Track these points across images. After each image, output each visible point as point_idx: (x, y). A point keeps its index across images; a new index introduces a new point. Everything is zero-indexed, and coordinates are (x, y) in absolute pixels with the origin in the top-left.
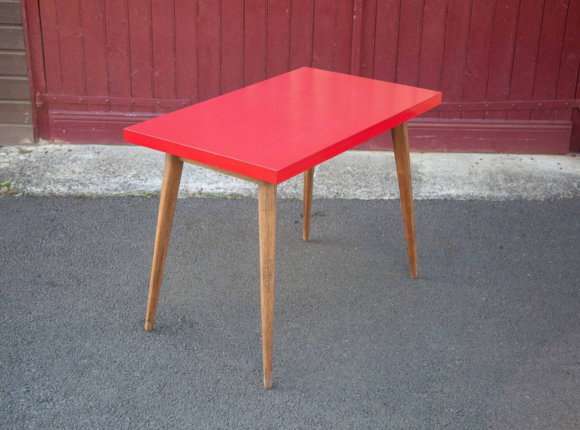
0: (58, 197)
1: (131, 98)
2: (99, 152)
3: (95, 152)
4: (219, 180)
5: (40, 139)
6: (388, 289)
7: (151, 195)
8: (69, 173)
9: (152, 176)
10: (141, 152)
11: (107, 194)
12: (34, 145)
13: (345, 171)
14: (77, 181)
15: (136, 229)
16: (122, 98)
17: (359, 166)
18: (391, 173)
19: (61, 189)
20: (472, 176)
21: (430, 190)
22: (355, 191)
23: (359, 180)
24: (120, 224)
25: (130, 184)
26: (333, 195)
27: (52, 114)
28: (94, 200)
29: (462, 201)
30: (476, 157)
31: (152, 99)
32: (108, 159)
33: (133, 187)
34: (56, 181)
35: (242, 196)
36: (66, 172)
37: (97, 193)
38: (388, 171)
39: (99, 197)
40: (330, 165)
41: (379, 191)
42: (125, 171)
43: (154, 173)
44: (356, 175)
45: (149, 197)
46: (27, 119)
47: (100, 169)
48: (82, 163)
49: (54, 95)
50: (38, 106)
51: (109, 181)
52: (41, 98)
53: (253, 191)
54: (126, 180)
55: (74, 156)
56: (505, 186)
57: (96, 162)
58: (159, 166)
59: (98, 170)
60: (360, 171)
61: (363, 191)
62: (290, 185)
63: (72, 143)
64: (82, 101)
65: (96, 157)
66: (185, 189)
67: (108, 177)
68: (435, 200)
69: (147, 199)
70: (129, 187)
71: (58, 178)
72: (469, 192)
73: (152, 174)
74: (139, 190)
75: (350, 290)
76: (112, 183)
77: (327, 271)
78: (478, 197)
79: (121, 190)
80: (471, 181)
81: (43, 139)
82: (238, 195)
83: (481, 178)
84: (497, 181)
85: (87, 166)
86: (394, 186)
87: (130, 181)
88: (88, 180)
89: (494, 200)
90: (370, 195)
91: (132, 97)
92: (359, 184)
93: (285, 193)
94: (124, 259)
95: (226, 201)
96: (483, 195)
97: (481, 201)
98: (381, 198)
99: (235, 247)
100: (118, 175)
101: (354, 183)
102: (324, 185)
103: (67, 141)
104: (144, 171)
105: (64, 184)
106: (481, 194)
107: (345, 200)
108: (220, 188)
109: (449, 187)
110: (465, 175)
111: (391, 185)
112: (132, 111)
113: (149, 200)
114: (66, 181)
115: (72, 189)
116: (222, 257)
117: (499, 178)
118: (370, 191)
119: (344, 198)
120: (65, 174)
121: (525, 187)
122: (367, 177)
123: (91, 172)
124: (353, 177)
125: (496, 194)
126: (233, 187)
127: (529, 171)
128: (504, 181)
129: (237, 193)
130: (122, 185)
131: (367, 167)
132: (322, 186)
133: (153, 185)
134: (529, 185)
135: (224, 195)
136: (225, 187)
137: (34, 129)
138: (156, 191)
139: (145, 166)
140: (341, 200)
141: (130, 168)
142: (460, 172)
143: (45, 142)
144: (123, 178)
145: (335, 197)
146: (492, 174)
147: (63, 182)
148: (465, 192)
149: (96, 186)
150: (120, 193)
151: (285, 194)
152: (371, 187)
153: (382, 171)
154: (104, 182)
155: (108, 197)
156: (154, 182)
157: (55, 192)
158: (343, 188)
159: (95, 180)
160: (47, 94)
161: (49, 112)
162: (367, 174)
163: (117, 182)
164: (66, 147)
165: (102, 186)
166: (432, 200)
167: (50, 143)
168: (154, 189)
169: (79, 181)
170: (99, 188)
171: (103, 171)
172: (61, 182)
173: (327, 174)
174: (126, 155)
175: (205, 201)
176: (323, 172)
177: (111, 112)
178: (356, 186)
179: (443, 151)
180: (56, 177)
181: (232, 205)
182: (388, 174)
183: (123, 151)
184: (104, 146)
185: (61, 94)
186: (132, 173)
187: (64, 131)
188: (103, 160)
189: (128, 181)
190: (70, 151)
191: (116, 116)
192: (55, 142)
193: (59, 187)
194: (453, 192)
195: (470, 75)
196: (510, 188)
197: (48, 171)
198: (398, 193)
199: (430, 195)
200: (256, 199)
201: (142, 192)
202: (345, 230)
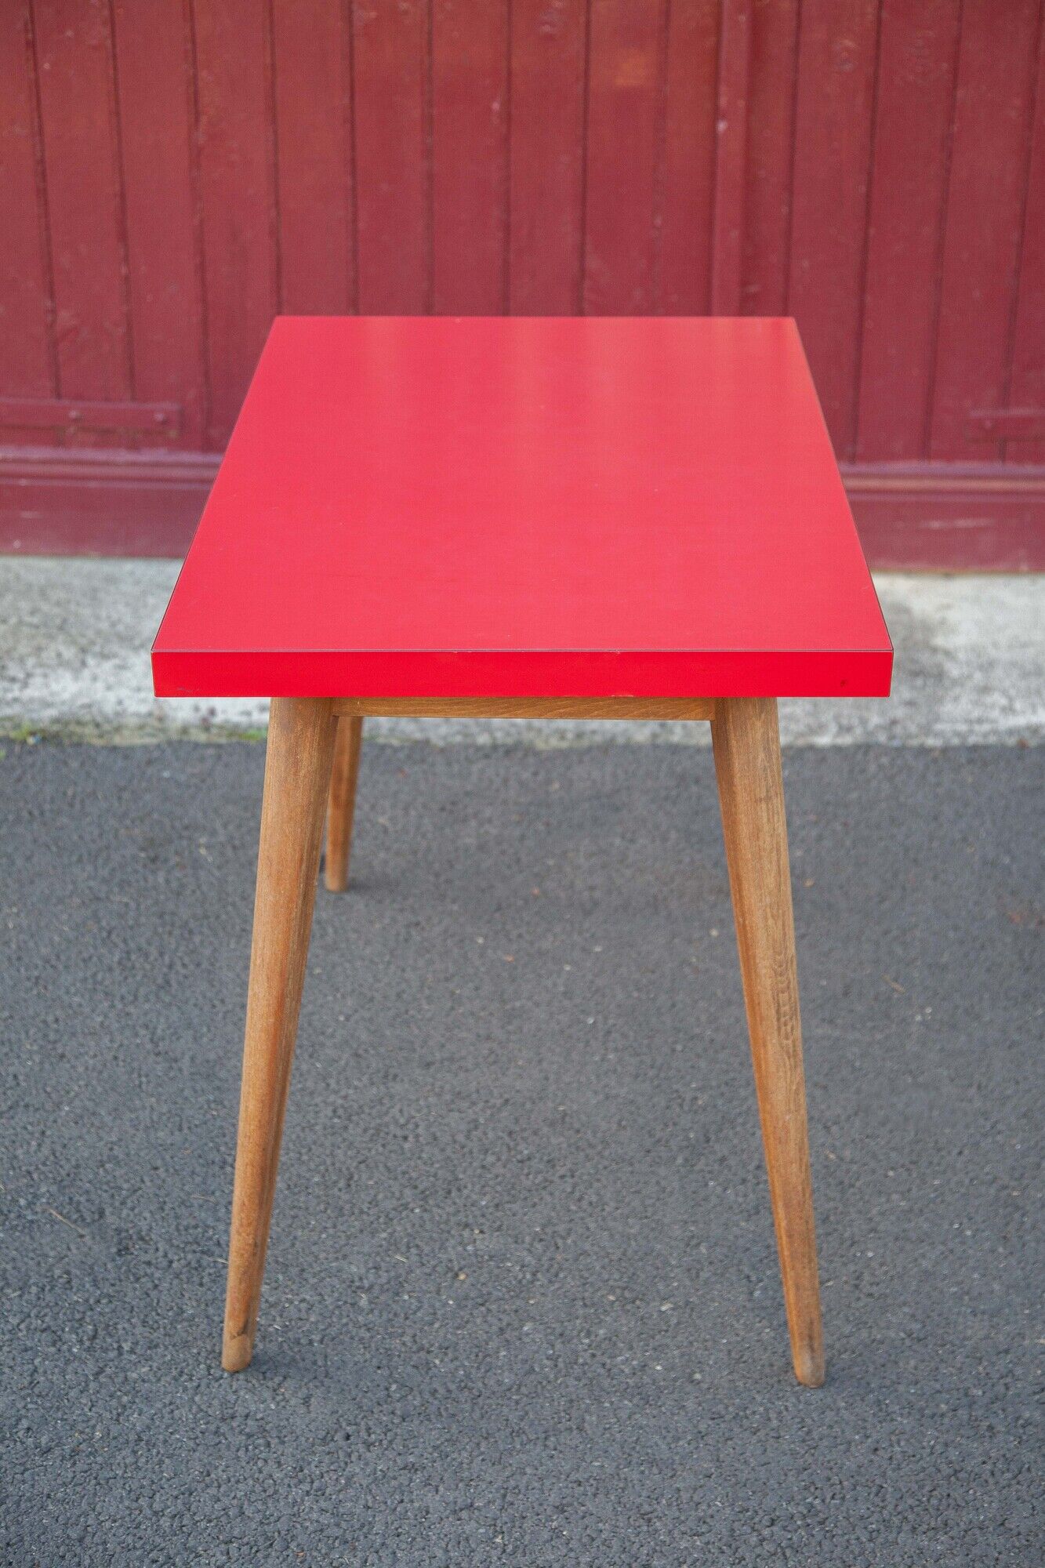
7: (39, 736)
9: (49, 666)
10: (18, 578)
21: (969, 712)
43: (53, 655)
45: (31, 741)
58: (74, 631)
66: (157, 713)
68: (986, 747)
69: (26, 749)
73: (49, 657)
75: (688, 1096)
77: (611, 1022)
104: (23, 649)
107: (686, 748)
109: (1035, 699)
113: (30, 753)
133: (49, 699)
138: (56, 721)
139: (25, 629)
156: (55, 687)
166: (975, 748)
168: (52, 712)
175: (219, 757)
179: (1014, 571)
198: (863, 722)
199: (971, 732)
200: (391, 746)
201: (8, 724)
202: (679, 862)
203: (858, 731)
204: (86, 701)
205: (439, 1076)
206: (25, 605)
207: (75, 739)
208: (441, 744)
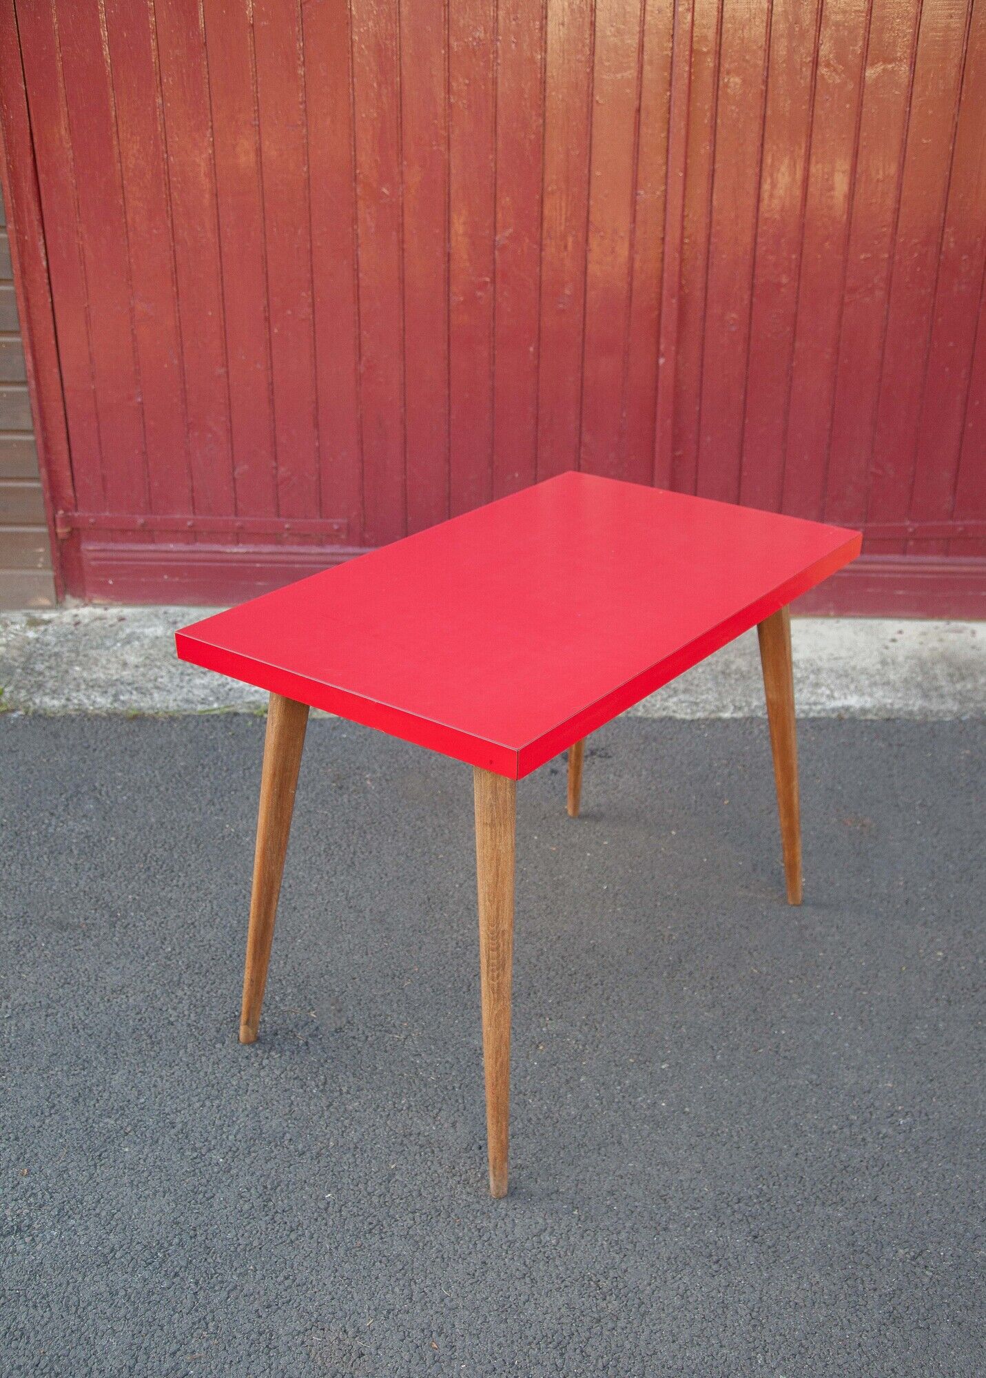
0: (92, 719)
1: (235, 518)
2: (175, 623)
3: (168, 622)
5: (68, 597)
6: (744, 931)
11: (185, 710)
12: (56, 609)
14: (129, 684)
15: (236, 791)
16: (218, 518)
18: (733, 662)
19: (98, 700)
20: (887, 667)
21: (809, 698)
22: (666, 700)
24: (207, 779)
25: (230, 690)
27: (89, 551)
28: (160, 723)
29: (872, 721)
30: (890, 626)
31: (276, 519)
33: (236, 695)
34: (91, 684)
36: (110, 666)
37: (167, 707)
39: (171, 717)
41: (712, 700)
46: (41, 559)
48: (142, 646)
49: (91, 514)
50: (60, 537)
52: (67, 521)
54: (223, 680)
55: (128, 631)
56: (952, 689)
57: (169, 644)
61: (682, 699)
63: (126, 604)
64: (143, 525)
65: (169, 633)
67: (189, 675)
68: (820, 719)
69: (263, 721)
70: (228, 694)
71: (94, 676)
72: (885, 702)
74: (248, 700)
75: (667, 934)
76: (196, 686)
77: (617, 888)
78: (901, 713)
79: (213, 703)
80: (885, 679)
81: (74, 595)
83: (904, 671)
84: (935, 678)
85: (152, 651)
86: (740, 691)
88: (150, 680)
89: (933, 719)
90: (695, 708)
91: (236, 515)
92: (673, 686)
94: (209, 861)
96: (910, 708)
97: (908, 721)
98: (718, 715)
99: (430, 830)
103: (117, 600)
105: (104, 690)
106: (907, 705)
107: (647, 719)
109: (846, 691)
110: (874, 665)
111: (734, 687)
112: (237, 542)
114: (109, 683)
115: (119, 700)
116: (405, 856)
117: (938, 671)
118: (694, 700)
119: (645, 715)
120: (108, 669)
123: (158, 664)
125: (935, 705)
128: (949, 679)
130: (215, 690)
137: (55, 578)
142: (864, 659)
143: (76, 601)
146: (925, 664)
147: (104, 687)
148: (877, 702)
149: (165, 693)
150: (209, 708)
152: (696, 692)
154: (181, 684)
155: (189, 716)
157: (88, 706)
159: (165, 680)
160: (76, 512)
161: (83, 547)
163: (206, 684)
164: (114, 611)
165: (177, 693)
166: (814, 720)
167: (86, 605)
169: (132, 683)
172: (100, 686)
177: (198, 544)
179: (826, 615)
180: (91, 675)
184: (185, 609)
185: (105, 511)
187: (111, 582)
189: (228, 684)
190: (122, 619)
191: (207, 552)
192: (95, 601)
193: (96, 697)
194: (854, 701)
195: (880, 472)
196: (961, 694)
197: (77, 662)
198: (749, 704)
199: (811, 709)
201: (252, 706)
202: (650, 789)
203: (746, 709)
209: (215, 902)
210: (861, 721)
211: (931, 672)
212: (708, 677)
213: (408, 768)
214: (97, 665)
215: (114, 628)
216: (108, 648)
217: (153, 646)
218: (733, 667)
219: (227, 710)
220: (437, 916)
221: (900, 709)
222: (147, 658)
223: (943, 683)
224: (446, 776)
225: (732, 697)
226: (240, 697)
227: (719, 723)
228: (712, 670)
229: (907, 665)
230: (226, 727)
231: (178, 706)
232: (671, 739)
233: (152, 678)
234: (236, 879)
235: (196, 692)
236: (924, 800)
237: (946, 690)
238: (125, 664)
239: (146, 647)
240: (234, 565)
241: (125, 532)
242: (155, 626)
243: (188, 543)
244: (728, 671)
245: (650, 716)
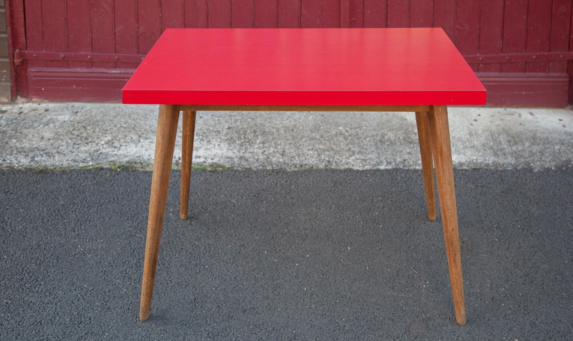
0: (16, 173)
1: (114, 54)
2: (77, 112)
3: (73, 112)
4: (200, 145)
5: (19, 97)
6: (390, 323)
7: (121, 168)
8: (37, 139)
9: (128, 142)
10: (122, 110)
11: (72, 167)
12: (11, 104)
13: (337, 133)
14: (42, 150)
15: (90, 221)
16: (105, 54)
17: (352, 125)
18: (386, 135)
19: (22, 160)
20: (472, 137)
22: (348, 158)
23: (352, 144)
24: (74, 213)
25: (100, 154)
26: (324, 164)
27: (32, 72)
28: (55, 175)
29: (466, 170)
31: (137, 55)
32: (84, 121)
33: (104, 157)
34: (19, 150)
35: (223, 167)
36: (34, 139)
37: (62, 165)
38: (382, 131)
39: (63, 171)
40: (321, 124)
41: (374, 158)
42: (99, 136)
43: (130, 138)
44: (349, 138)
45: (119, 170)
46: (5, 76)
47: (72, 134)
48: (55, 126)
49: (34, 52)
50: (16, 64)
51: (79, 150)
52: (21, 55)
53: (236, 160)
54: (98, 147)
55: (49, 117)
56: (510, 150)
57: (70, 125)
58: (137, 129)
59: (71, 136)
60: (353, 132)
61: (357, 158)
62: (277, 152)
63: (51, 101)
64: (63, 58)
65: (72, 119)
67: (78, 144)
69: (117, 173)
70: (99, 156)
71: (23, 146)
72: (472, 158)
73: (128, 139)
74: (110, 160)
76: (81, 152)
77: (313, 289)
78: (482, 165)
79: (89, 162)
80: (472, 145)
81: (22, 96)
82: (219, 166)
83: (482, 139)
84: (500, 143)
85: (60, 130)
86: (390, 152)
87: (101, 149)
88: (55, 148)
89: (501, 169)
90: (364, 163)
91: (115, 53)
92: (352, 149)
93: (271, 161)
94: (62, 272)
95: (204, 174)
96: (487, 162)
97: (487, 170)
98: (377, 167)
99: (203, 248)
100: (90, 142)
101: (347, 148)
102: (315, 151)
103: (46, 99)
104: (120, 136)
105: (27, 154)
106: (485, 160)
107: (337, 170)
108: (200, 157)
110: (465, 136)
111: (387, 150)
112: (115, 67)
113: (118, 174)
114: (31, 150)
115: (35, 160)
116: (185, 267)
117: (501, 139)
118: (364, 158)
119: (336, 168)
120: (32, 141)
121: (531, 151)
122: (360, 140)
123: (62, 138)
124: (346, 141)
125: (501, 160)
126: (215, 155)
127: (532, 130)
128: (508, 144)
129: (218, 162)
130: (92, 154)
131: (360, 127)
132: (312, 152)
133: (127, 154)
134: (535, 148)
135: (204, 166)
136: (206, 155)
137: (12, 87)
138: (128, 162)
139: (122, 129)
140: (333, 171)
141: (105, 132)
142: (459, 132)
143: (23, 100)
144: (94, 146)
145: (326, 166)
146: (494, 134)
147: (27, 152)
148: (468, 158)
149: (62, 156)
150: (88, 165)
151: (271, 164)
152: (365, 153)
153: (376, 132)
154: (73, 150)
155: (74, 170)
156: (129, 150)
157: (15, 164)
158: (335, 154)
159: (64, 148)
160: (27, 50)
161: (28, 70)
162: (360, 136)
163: (87, 150)
164: (44, 105)
165: (69, 156)
167: (29, 102)
168: (127, 159)
169: (44, 150)
170: (66, 158)
171: (75, 137)
172: (25, 152)
173: (318, 137)
174: (106, 115)
176: (314, 135)
177: (93, 68)
178: (349, 152)
180: (21, 145)
181: (210, 179)
182: (383, 136)
183: (104, 110)
184: (84, 104)
185: (42, 50)
186: (106, 139)
187: (43, 89)
188: (78, 123)
189: (100, 150)
190: (47, 110)
191: (99, 73)
192: (33, 100)
193: (21, 158)
195: (461, 28)
196: (516, 153)
197: (15, 137)
198: (395, 160)
200: (238, 171)
201: (112, 164)
202: (336, 218)
203: (393, 163)
204: (139, 155)
205: (249, 316)
206: (123, 120)
207: (134, 169)
208: (255, 169)
209: (59, 304)
210: (459, 170)
211: (498, 139)
212: (372, 144)
213: (195, 204)
214: (26, 139)
215: (41, 116)
216: (35, 128)
217: (61, 126)
218: (386, 138)
219: (97, 166)
220: (198, 312)
221: (482, 163)
222: (56, 134)
223: (505, 147)
224: (218, 209)
225: (385, 156)
226: (106, 158)
227: (378, 173)
228: (374, 139)
229: (484, 135)
230: (94, 177)
231: (68, 163)
232: (350, 183)
233: (57, 146)
234: (76, 287)
235: (80, 155)
236: (498, 224)
237: (507, 151)
238: (42, 138)
239: (57, 127)
240: (113, 79)
241: (53, 62)
242: (65, 114)
243: (88, 68)
244: (383, 140)
245: (339, 168)
